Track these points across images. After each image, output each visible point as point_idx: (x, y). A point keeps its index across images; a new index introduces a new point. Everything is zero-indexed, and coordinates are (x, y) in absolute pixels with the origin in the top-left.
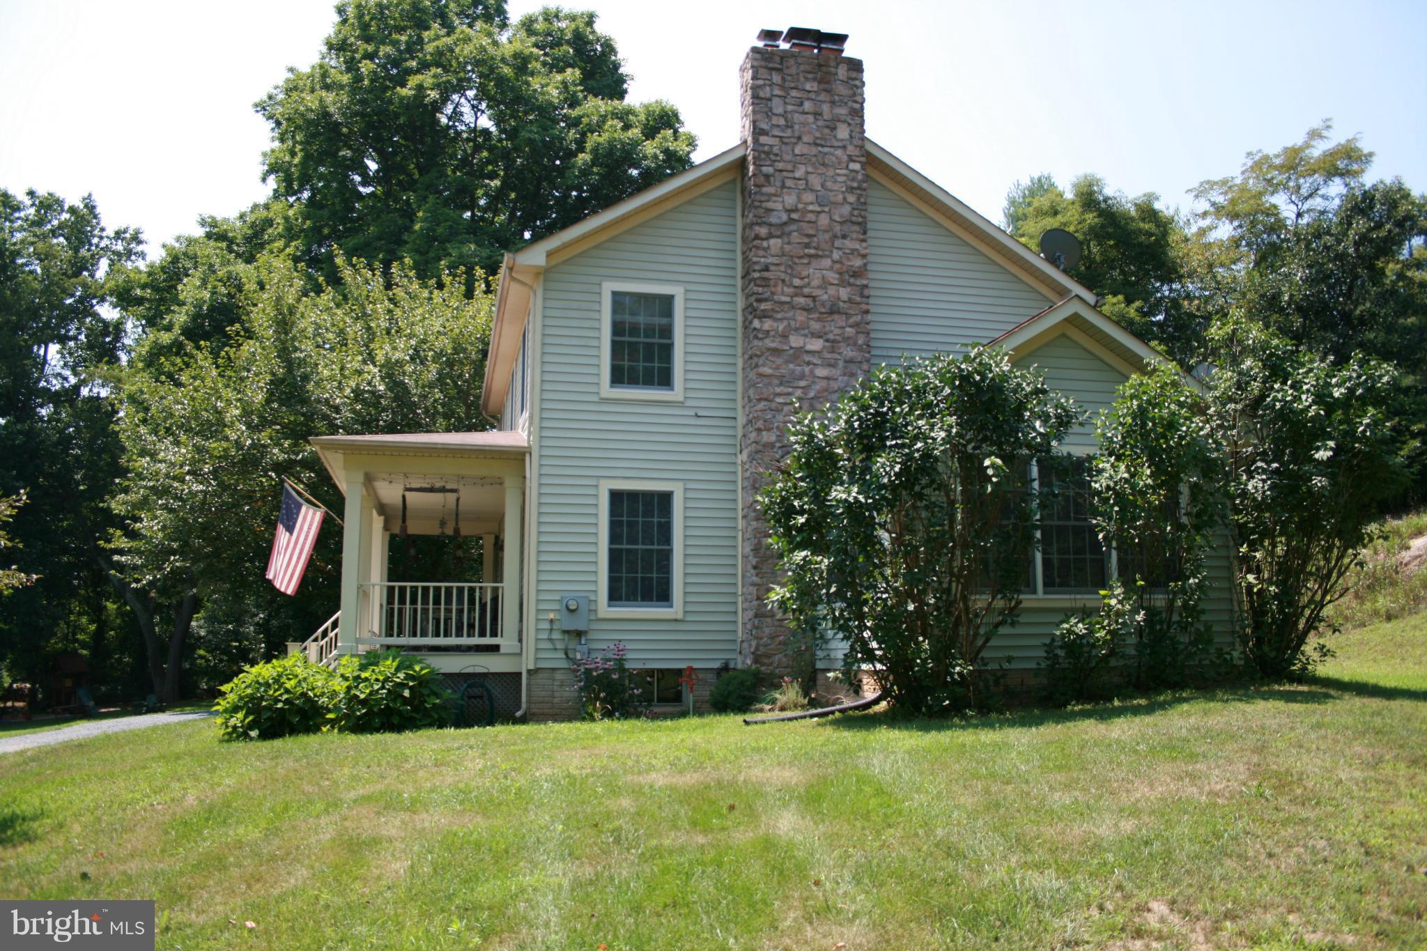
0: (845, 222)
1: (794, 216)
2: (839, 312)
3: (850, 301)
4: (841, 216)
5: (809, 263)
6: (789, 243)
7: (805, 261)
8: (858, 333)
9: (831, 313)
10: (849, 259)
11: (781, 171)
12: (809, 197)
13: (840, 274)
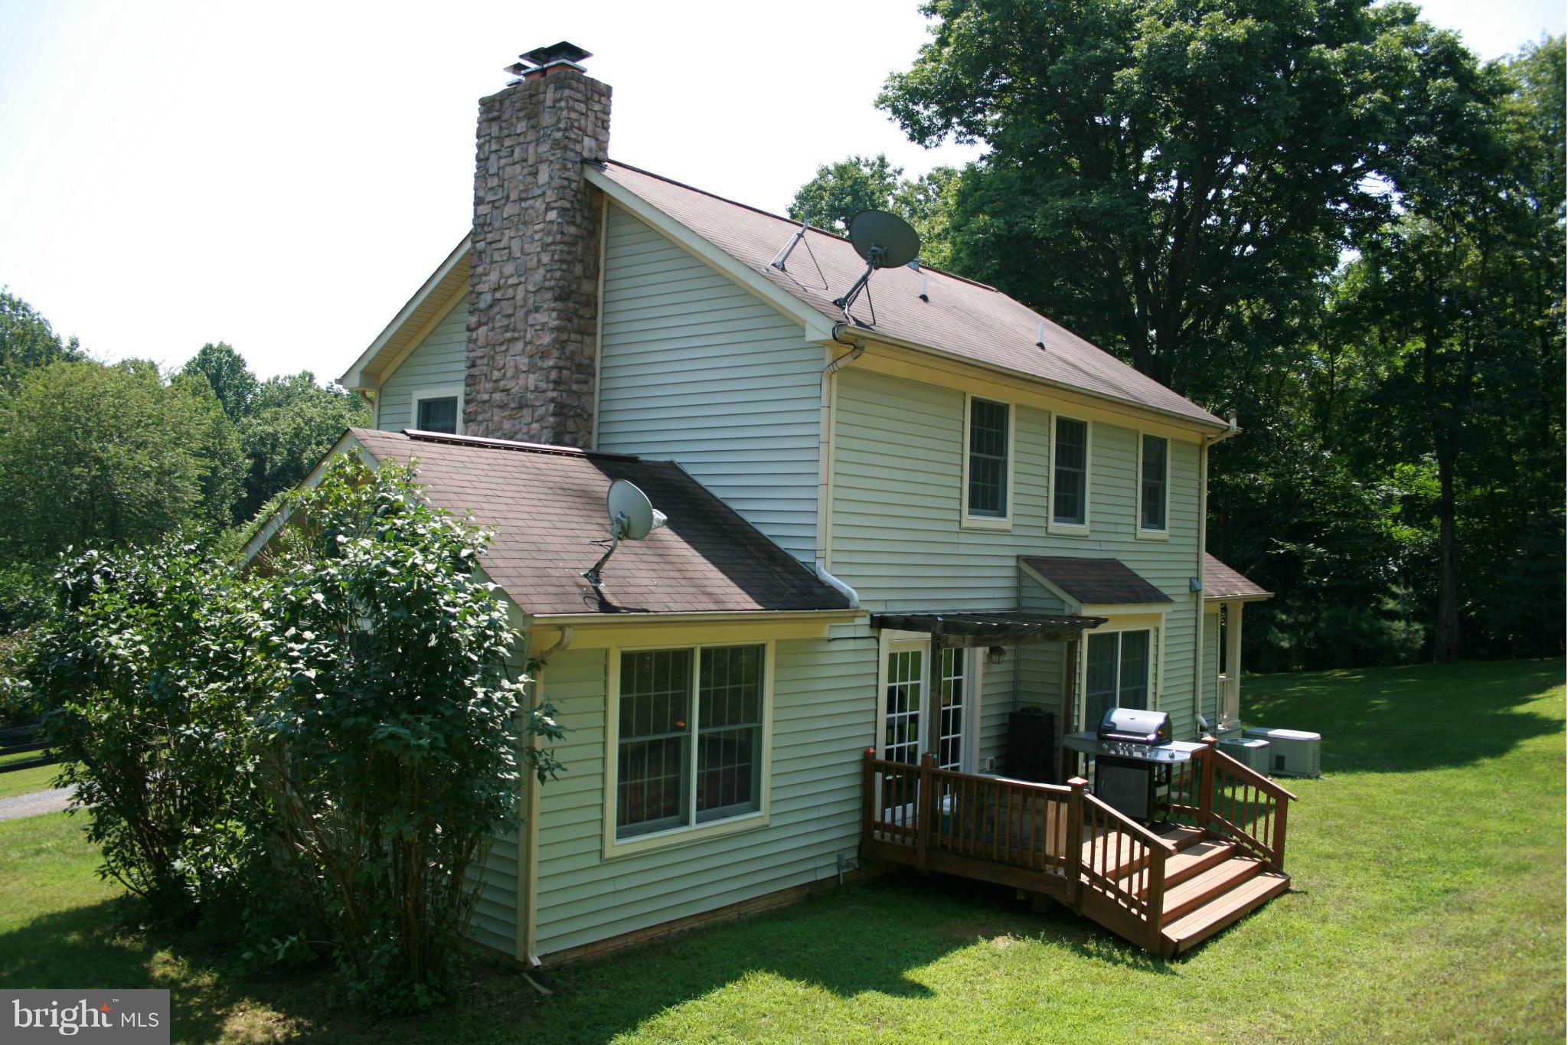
0: (538, 290)
1: (498, 295)
2: (527, 406)
3: (536, 390)
4: (535, 284)
5: (507, 350)
6: (493, 329)
7: (504, 348)
8: (543, 428)
9: (521, 407)
10: (539, 337)
11: (491, 243)
12: (509, 269)
13: (531, 357)
